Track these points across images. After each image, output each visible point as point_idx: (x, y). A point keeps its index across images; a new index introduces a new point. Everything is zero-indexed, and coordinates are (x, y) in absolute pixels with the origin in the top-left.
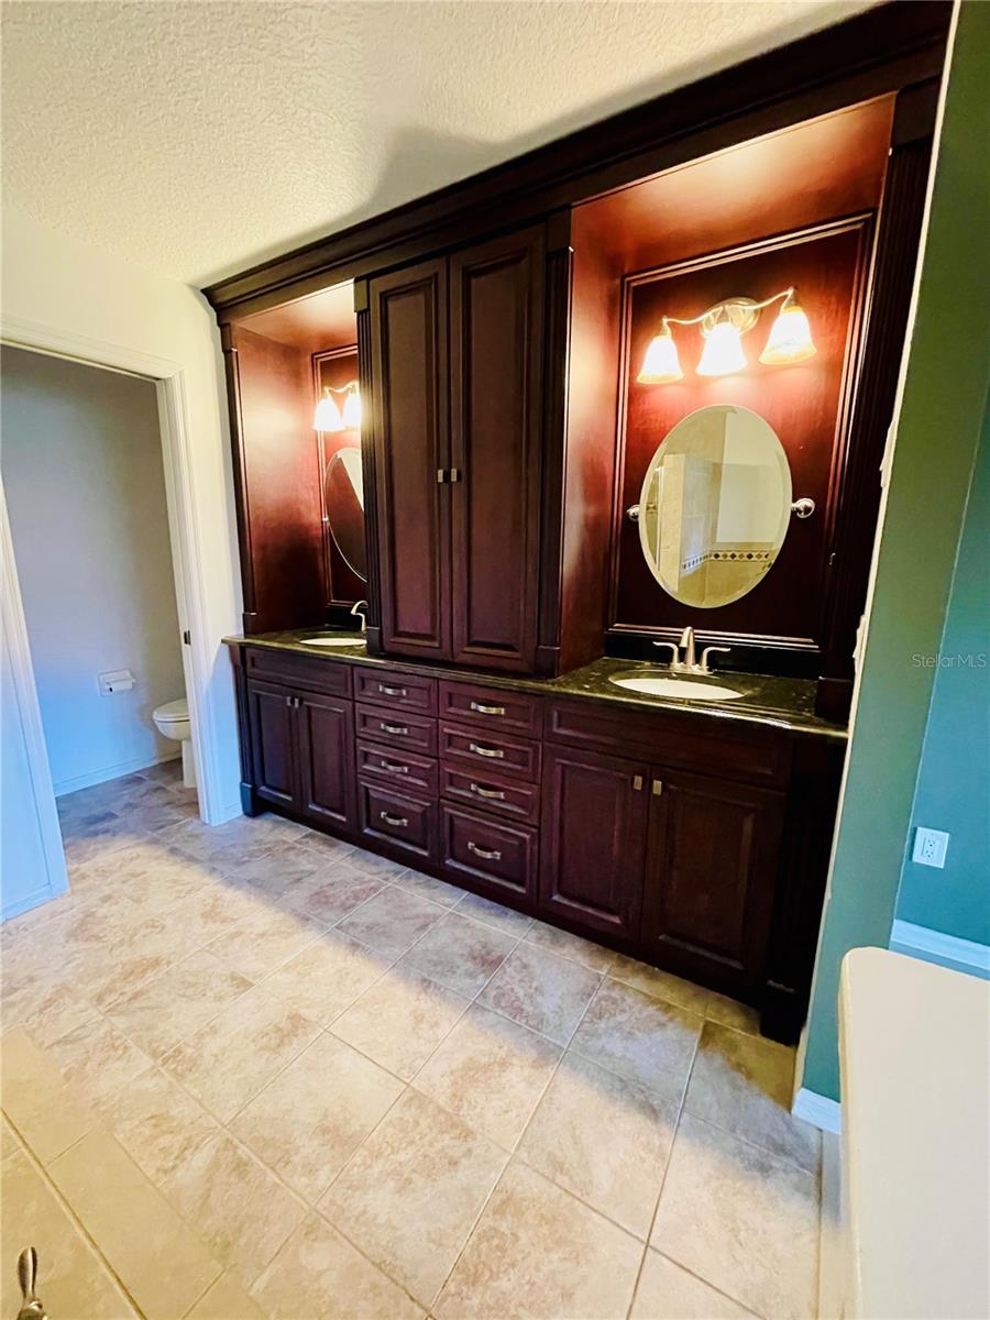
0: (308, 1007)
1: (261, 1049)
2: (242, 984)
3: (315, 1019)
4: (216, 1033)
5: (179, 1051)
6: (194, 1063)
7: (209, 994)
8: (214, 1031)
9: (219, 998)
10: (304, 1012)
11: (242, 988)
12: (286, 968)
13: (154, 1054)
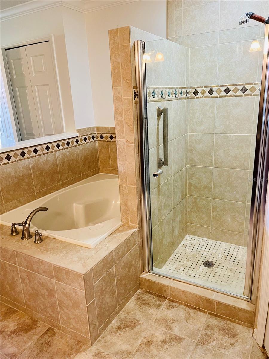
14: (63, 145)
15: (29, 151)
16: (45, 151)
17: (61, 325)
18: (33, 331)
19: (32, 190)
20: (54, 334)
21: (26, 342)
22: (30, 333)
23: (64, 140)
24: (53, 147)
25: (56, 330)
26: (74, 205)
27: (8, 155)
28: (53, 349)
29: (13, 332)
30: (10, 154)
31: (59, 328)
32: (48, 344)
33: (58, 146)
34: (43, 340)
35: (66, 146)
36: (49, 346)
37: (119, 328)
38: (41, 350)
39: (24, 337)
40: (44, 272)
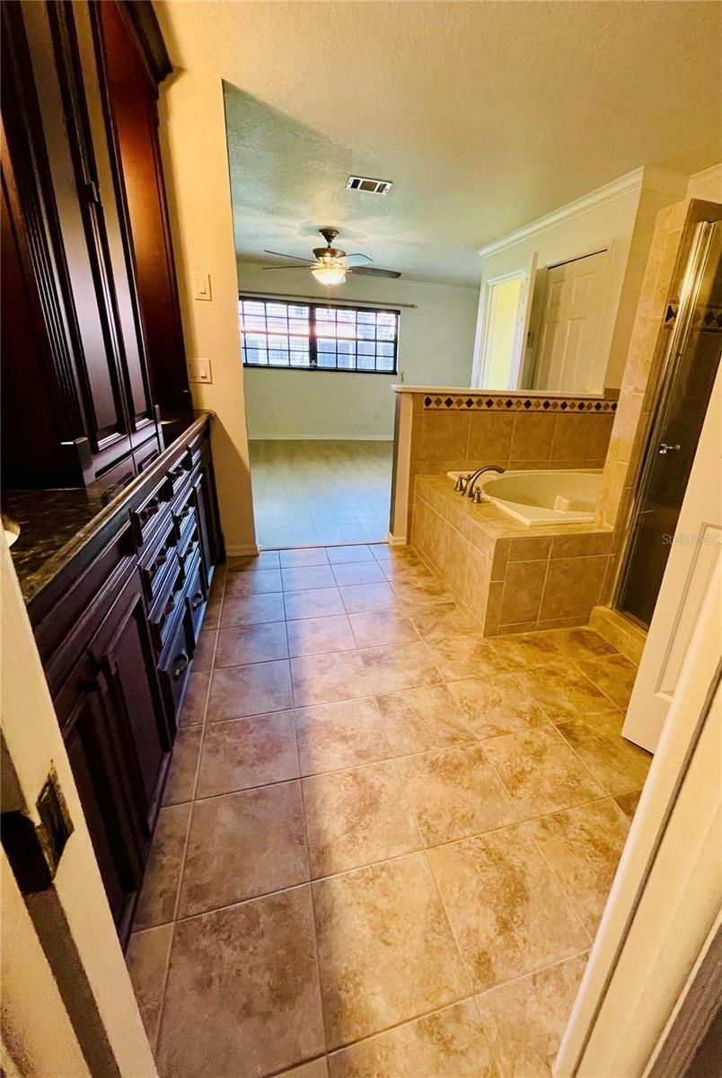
0: (357, 665)
1: (392, 659)
2: (382, 702)
3: (359, 657)
4: (411, 680)
5: (433, 682)
6: (426, 672)
7: (405, 708)
8: (410, 682)
9: (400, 700)
10: (361, 663)
11: (385, 699)
12: (349, 697)
13: (445, 688)
14: (573, 406)
15: (519, 401)
16: (542, 408)
17: (463, 602)
18: (435, 597)
19: (506, 456)
20: (453, 609)
21: (423, 601)
22: (432, 597)
23: (576, 399)
24: (555, 405)
25: (457, 607)
26: (558, 498)
27: (490, 400)
28: (444, 619)
29: (419, 589)
30: (493, 399)
31: (460, 604)
32: (442, 613)
33: (564, 406)
34: (440, 608)
35: (576, 409)
36: (442, 615)
37: (527, 642)
38: (432, 613)
39: (426, 596)
40: (465, 531)
